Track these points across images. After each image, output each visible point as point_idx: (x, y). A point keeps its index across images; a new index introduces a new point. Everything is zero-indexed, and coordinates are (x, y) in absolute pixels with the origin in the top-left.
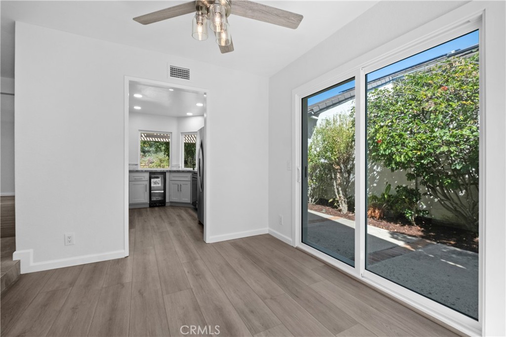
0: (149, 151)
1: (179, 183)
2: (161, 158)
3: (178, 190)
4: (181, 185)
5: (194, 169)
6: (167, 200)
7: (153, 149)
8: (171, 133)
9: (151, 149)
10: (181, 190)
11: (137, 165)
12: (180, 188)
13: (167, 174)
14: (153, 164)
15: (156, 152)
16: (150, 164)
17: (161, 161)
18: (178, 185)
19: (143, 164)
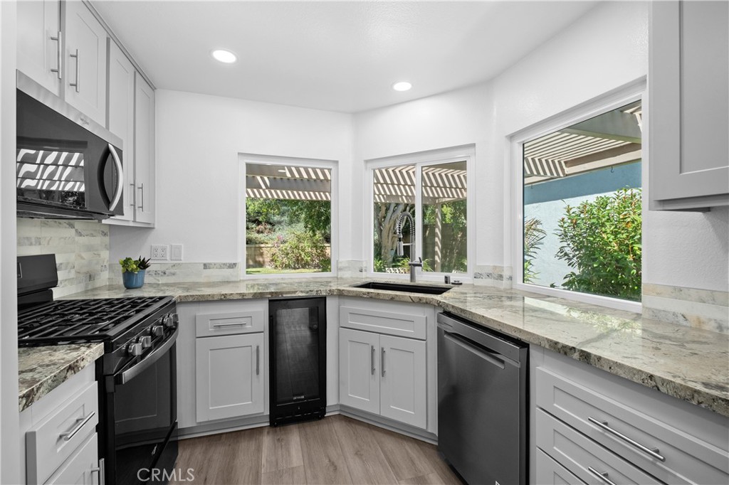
0: (279, 223)
1: (374, 339)
2: (298, 233)
3: (373, 370)
4: (383, 352)
5: (412, 277)
6: (331, 400)
7: (286, 218)
8: (336, 162)
9: (283, 219)
10: (383, 373)
11: (233, 266)
12: (378, 363)
13: (331, 305)
14: (286, 245)
15: (291, 222)
16: (282, 245)
17: (299, 239)
18: (373, 350)
19: (270, 245)
